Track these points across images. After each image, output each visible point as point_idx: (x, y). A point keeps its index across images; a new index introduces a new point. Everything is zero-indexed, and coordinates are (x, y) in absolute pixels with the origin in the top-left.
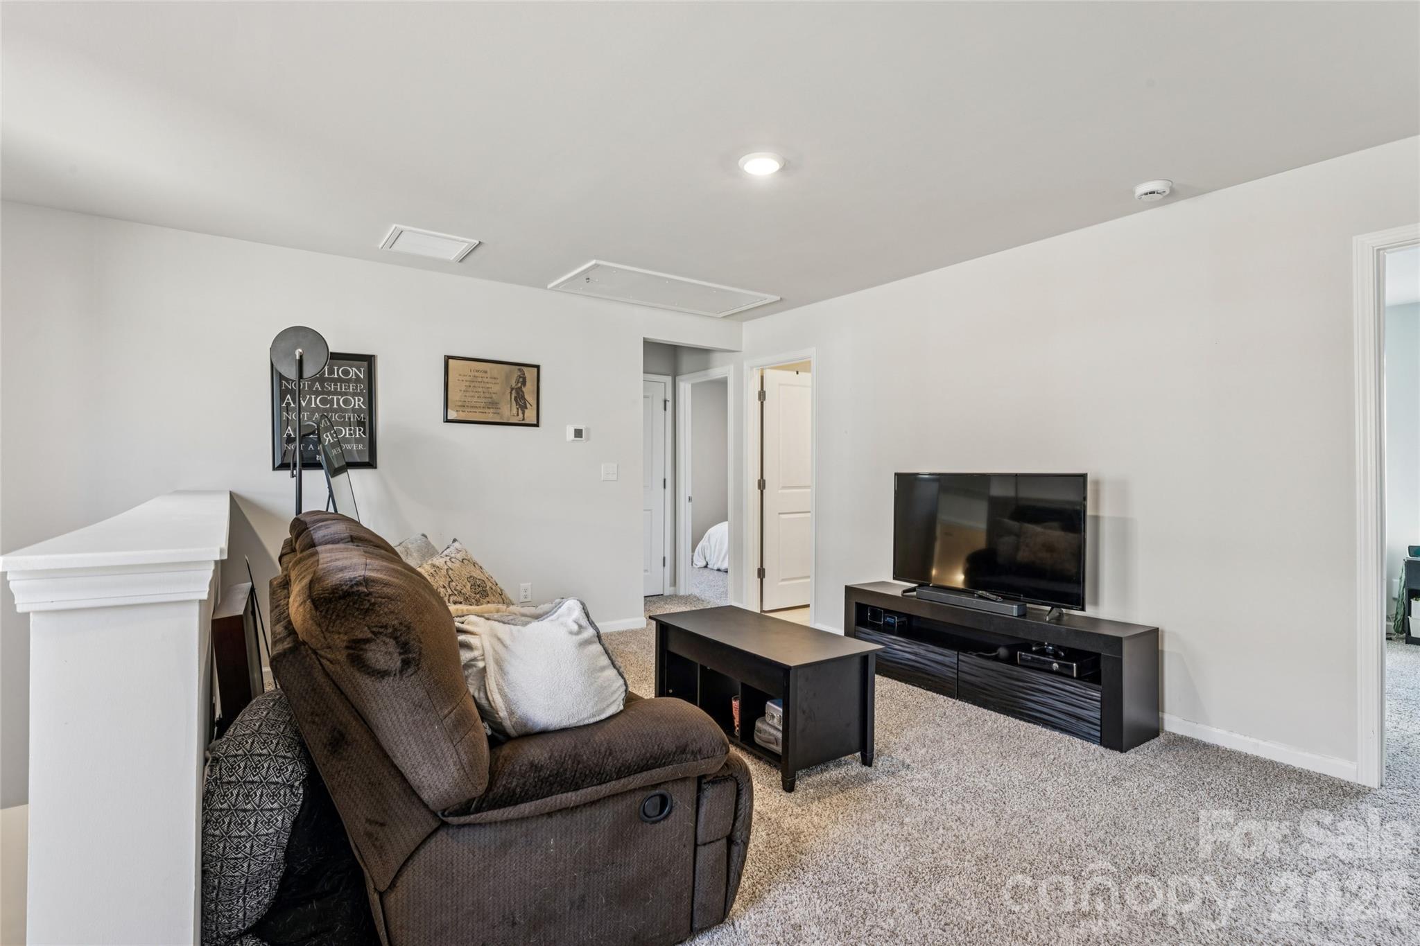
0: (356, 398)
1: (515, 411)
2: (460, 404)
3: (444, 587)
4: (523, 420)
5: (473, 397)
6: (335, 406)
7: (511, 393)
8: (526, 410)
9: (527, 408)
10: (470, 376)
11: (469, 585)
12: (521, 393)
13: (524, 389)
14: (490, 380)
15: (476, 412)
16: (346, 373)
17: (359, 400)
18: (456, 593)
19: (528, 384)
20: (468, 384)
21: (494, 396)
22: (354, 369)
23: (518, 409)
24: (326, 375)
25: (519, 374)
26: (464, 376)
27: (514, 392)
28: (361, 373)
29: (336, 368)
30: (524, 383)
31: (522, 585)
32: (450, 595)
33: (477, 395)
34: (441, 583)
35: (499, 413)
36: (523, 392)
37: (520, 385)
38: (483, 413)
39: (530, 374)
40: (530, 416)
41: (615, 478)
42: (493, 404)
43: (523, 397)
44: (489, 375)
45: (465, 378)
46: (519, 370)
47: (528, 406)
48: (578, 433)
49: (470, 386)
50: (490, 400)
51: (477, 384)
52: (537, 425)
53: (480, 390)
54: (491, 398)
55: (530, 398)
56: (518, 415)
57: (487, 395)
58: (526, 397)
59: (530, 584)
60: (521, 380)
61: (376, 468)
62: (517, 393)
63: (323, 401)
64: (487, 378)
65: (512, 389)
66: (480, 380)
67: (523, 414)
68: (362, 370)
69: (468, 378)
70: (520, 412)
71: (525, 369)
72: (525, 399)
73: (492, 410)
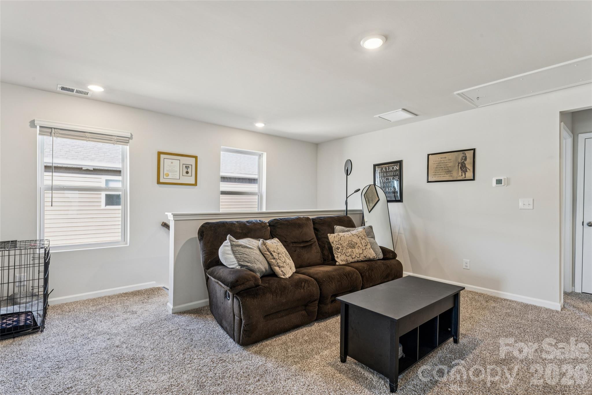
0: (396, 177)
1: (460, 174)
2: (434, 174)
3: (336, 241)
4: (465, 177)
5: (440, 170)
6: (390, 181)
7: (458, 165)
8: (467, 173)
9: (467, 172)
10: (438, 161)
11: (347, 242)
12: (464, 165)
13: (465, 162)
14: (447, 161)
15: (441, 177)
16: (393, 168)
17: (397, 177)
18: (339, 244)
19: (468, 160)
20: (437, 164)
21: (449, 168)
22: (395, 166)
23: (462, 173)
24: (387, 170)
25: (463, 155)
26: (436, 161)
27: (460, 165)
28: (397, 167)
29: (390, 167)
30: (466, 159)
31: (464, 260)
32: (337, 244)
33: (441, 169)
34: (336, 240)
35: (452, 176)
36: (465, 164)
37: (463, 160)
38: (444, 176)
39: (469, 154)
40: (469, 175)
41: (531, 207)
42: (449, 172)
43: (465, 166)
44: (447, 159)
45: (436, 162)
46: (463, 153)
47: (468, 170)
48: (499, 182)
49: (438, 165)
50: (447, 170)
51: (441, 164)
52: (474, 179)
53: (443, 166)
54: (448, 169)
55: (469, 166)
56: (462, 175)
57: (446, 168)
58: (466, 166)
59: (469, 260)
60: (464, 158)
61: (402, 202)
62: (462, 165)
63: (387, 179)
64: (446, 160)
65: (459, 163)
66: (443, 162)
67: (465, 175)
68: (398, 166)
69: (438, 162)
70: (463, 174)
71: (465, 152)
72: (466, 167)
73: (448, 175)
